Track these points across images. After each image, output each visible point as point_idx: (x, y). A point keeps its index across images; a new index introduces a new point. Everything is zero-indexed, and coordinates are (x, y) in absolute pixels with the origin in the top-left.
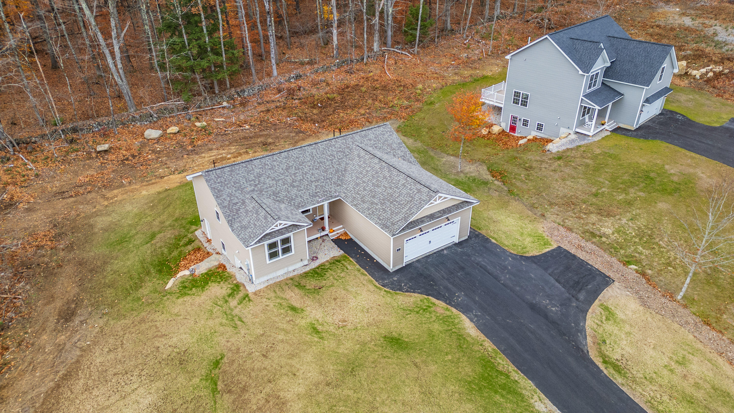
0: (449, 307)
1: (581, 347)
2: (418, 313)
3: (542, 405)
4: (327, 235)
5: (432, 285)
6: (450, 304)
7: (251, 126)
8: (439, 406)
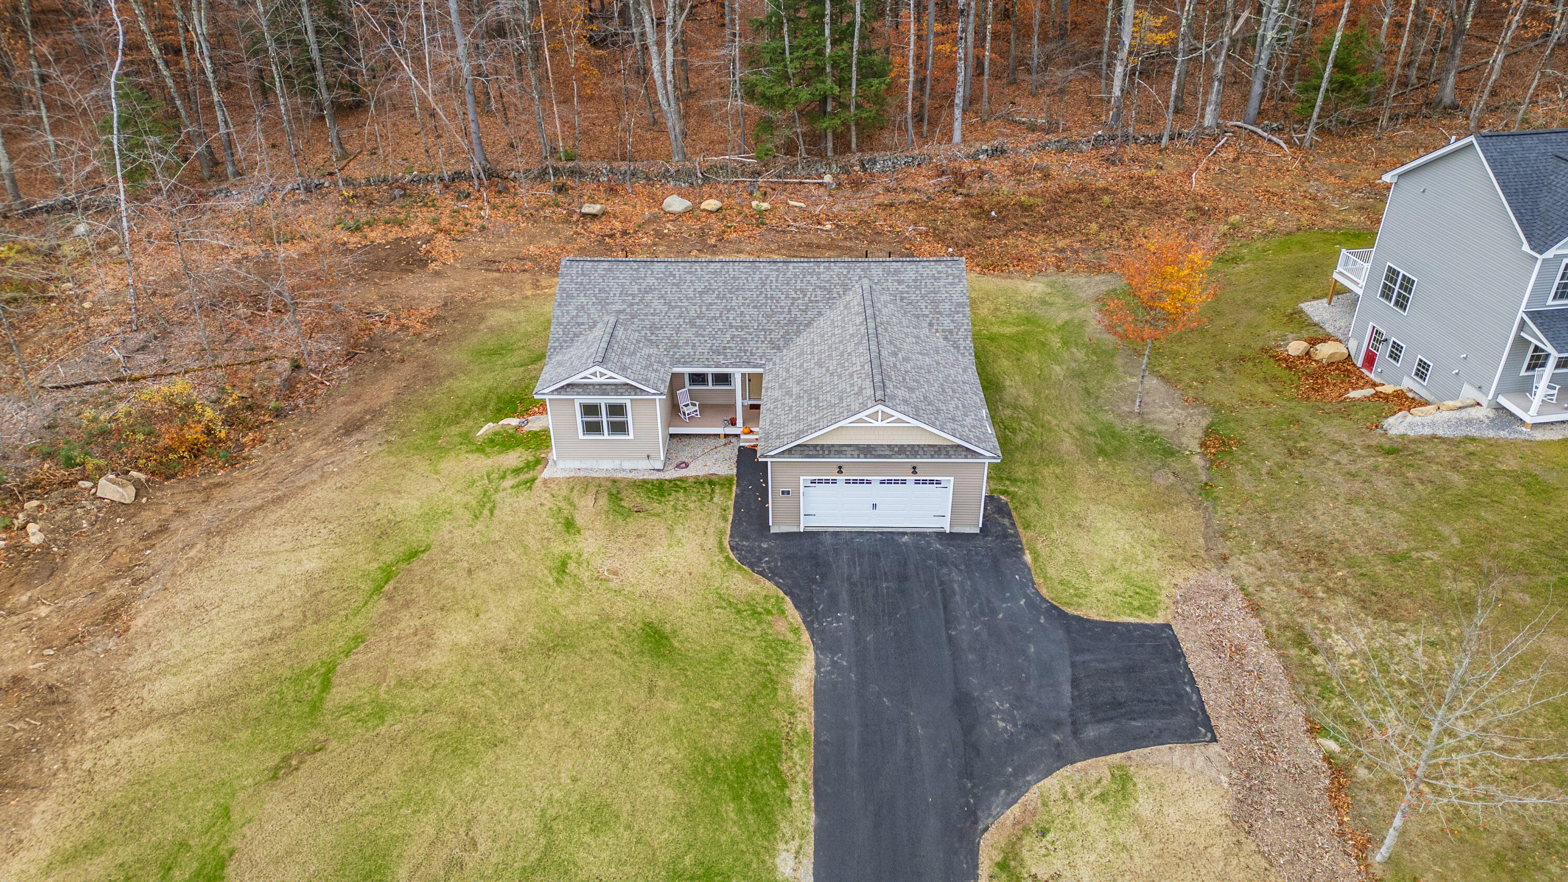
0: (803, 627)
1: (979, 813)
2: (739, 612)
3: (791, 863)
4: (737, 436)
5: (814, 581)
6: (809, 625)
7: (837, 226)
8: (625, 766)
